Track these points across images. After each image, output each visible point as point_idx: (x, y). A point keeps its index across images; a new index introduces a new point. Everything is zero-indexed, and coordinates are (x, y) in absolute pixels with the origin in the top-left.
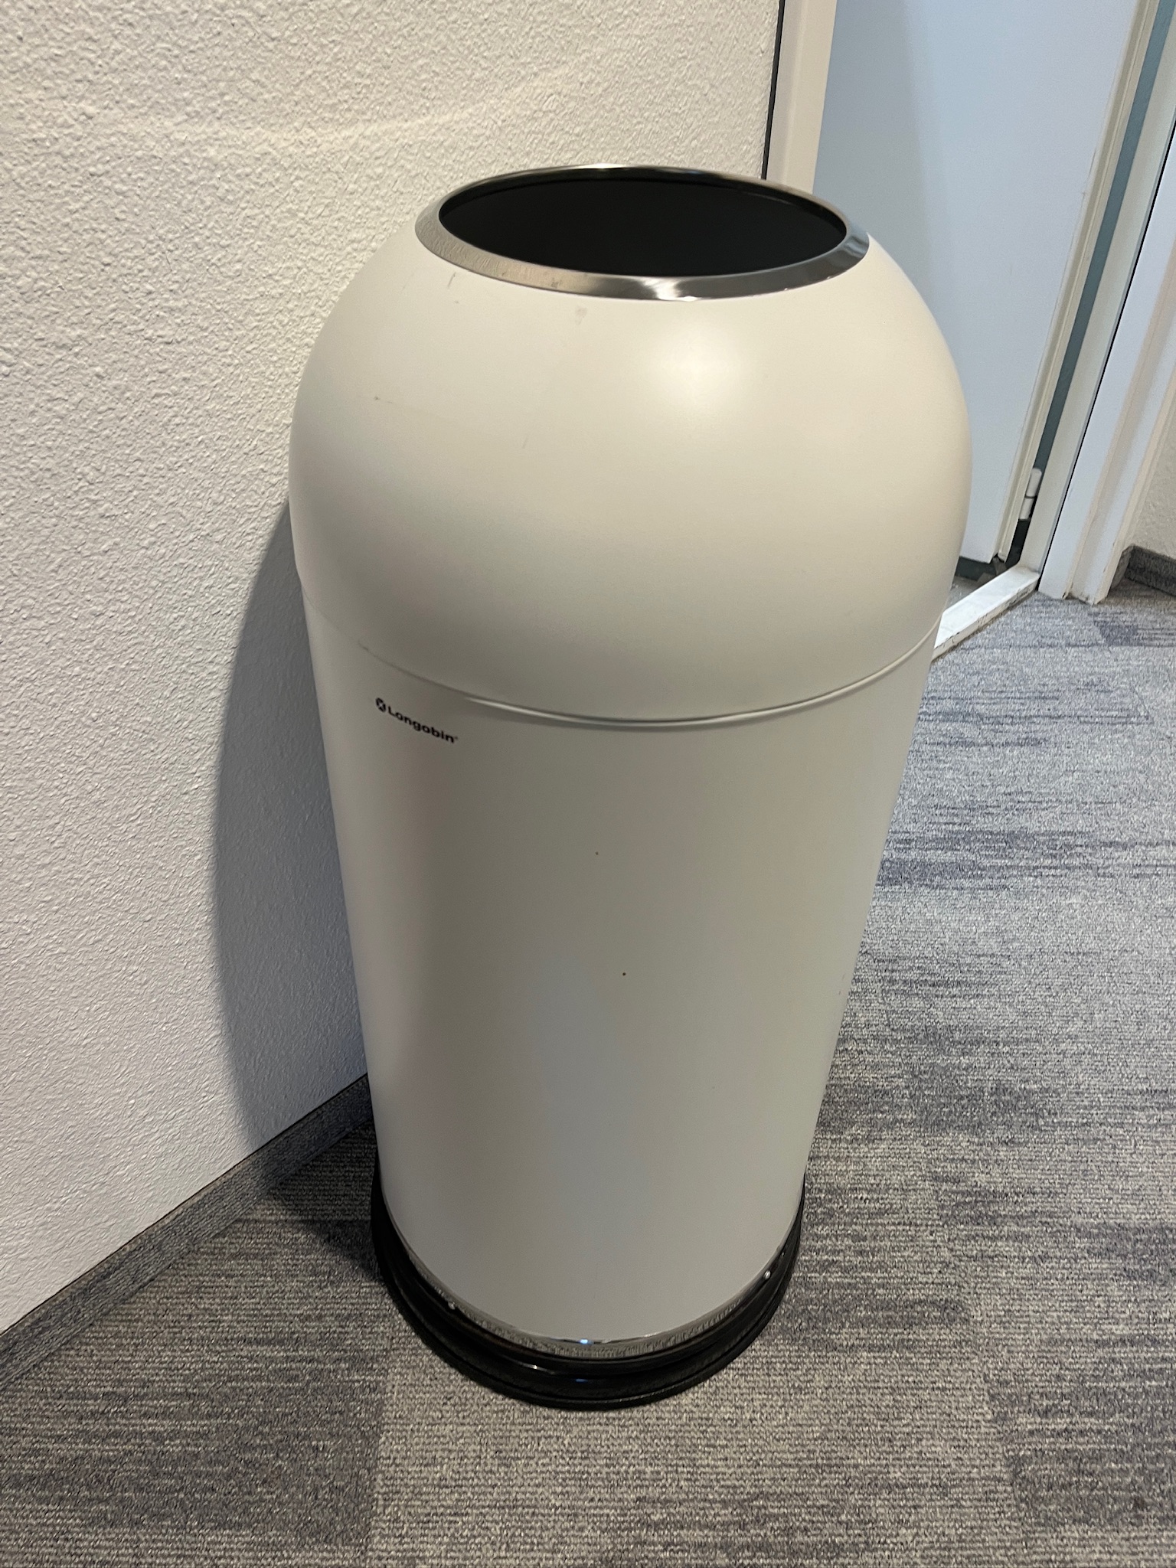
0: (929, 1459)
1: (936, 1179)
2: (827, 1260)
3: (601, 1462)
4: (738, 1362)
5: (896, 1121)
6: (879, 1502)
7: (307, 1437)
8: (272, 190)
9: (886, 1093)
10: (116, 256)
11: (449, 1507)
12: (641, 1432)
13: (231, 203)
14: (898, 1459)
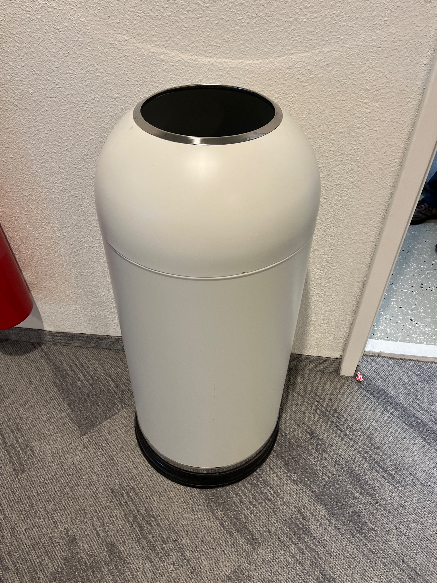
0: (200, 562)
1: (298, 511)
2: (240, 494)
3: (136, 472)
4: (188, 489)
5: (310, 486)
6: (175, 554)
7: (98, 405)
8: (181, 71)
9: (318, 477)
10: (130, 79)
11: (102, 446)
12: (151, 476)
13: (167, 72)
14: (193, 552)
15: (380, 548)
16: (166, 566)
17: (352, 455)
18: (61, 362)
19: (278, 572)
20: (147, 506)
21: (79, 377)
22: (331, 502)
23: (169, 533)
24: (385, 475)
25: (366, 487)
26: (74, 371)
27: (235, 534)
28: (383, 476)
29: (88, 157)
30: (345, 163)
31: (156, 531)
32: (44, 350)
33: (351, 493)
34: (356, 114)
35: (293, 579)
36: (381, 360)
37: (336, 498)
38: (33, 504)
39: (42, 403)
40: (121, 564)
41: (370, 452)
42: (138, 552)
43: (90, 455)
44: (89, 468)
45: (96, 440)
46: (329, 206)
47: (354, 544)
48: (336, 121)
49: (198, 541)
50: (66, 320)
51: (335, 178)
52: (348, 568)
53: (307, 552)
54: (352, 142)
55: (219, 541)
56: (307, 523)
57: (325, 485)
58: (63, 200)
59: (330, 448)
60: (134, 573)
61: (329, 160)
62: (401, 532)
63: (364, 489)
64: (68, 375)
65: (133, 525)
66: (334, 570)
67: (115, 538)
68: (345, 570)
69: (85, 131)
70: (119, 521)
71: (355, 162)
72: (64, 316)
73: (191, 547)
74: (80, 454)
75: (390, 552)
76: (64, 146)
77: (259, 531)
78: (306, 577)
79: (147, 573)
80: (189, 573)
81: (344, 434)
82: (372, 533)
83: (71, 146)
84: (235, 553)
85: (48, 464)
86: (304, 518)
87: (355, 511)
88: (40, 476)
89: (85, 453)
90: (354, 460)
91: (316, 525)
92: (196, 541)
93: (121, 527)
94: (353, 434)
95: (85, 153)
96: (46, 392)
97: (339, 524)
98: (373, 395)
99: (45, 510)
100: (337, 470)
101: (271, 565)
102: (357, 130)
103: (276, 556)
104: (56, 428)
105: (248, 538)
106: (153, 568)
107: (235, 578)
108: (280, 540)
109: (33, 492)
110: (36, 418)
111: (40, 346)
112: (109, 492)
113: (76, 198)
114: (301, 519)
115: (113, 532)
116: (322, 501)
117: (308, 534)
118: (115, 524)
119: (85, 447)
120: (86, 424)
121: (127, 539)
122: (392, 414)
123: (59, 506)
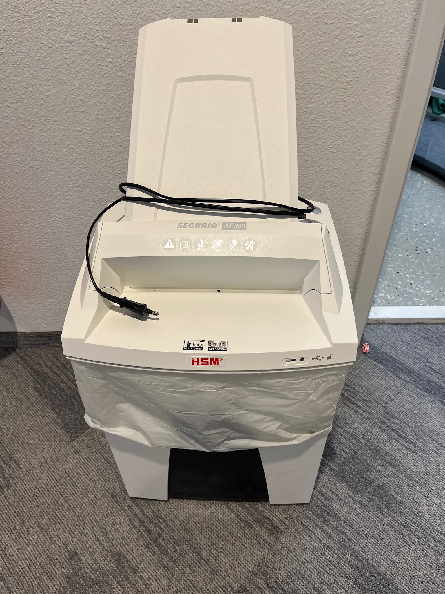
15: (412, 521)
16: (182, 569)
17: (368, 428)
18: (40, 365)
19: (306, 560)
20: (153, 508)
21: (62, 379)
22: (352, 478)
23: (181, 533)
24: (406, 444)
25: (388, 458)
26: (56, 373)
27: (253, 525)
28: (404, 445)
29: (46, 118)
30: (338, 100)
31: (166, 533)
32: (20, 354)
33: (373, 466)
34: (346, 39)
35: (323, 566)
36: (386, 327)
37: (358, 474)
38: (24, 521)
39: (23, 411)
40: (131, 574)
41: (387, 422)
42: (149, 559)
43: (83, 460)
44: (84, 475)
45: (89, 444)
46: (323, 153)
47: (384, 520)
48: (325, 49)
49: (214, 537)
50: (41, 317)
51: (327, 119)
52: (380, 547)
53: (334, 534)
54: (344, 74)
55: (237, 535)
56: (331, 504)
57: (344, 462)
58: (22, 175)
59: (345, 423)
60: (147, 582)
61: (320, 98)
62: (432, 501)
63: (385, 461)
64: (50, 378)
65: (140, 530)
66: (366, 550)
67: (121, 547)
68: (377, 549)
69: (39, 85)
70: (123, 527)
71: (349, 97)
72: (38, 313)
73: (207, 546)
74: (71, 461)
75: (422, 524)
76: (17, 107)
77: (279, 518)
78: (337, 562)
79: (161, 580)
80: (208, 574)
81: (357, 407)
82: (401, 506)
83: (24, 107)
84: (256, 546)
85: (36, 476)
86: (326, 499)
87: (379, 485)
88: (28, 489)
89: (77, 459)
90: (371, 432)
91: (340, 505)
92: (212, 538)
93: (126, 534)
94: (367, 406)
95: (42, 113)
96: (26, 398)
97: (365, 501)
98: (382, 363)
99: (39, 526)
100: (355, 444)
101: (297, 554)
102: (348, 59)
103: (301, 543)
104: (41, 436)
105: (268, 528)
106: (168, 573)
107: (260, 572)
108: (303, 526)
109: (22, 508)
110: (17, 428)
111: (15, 351)
112: (108, 497)
113: (37, 171)
114: (323, 500)
115: (118, 540)
116: (343, 479)
117: (333, 515)
118: (119, 531)
119: (77, 452)
120: (75, 427)
121: (134, 546)
122: (405, 381)
123: (54, 520)
